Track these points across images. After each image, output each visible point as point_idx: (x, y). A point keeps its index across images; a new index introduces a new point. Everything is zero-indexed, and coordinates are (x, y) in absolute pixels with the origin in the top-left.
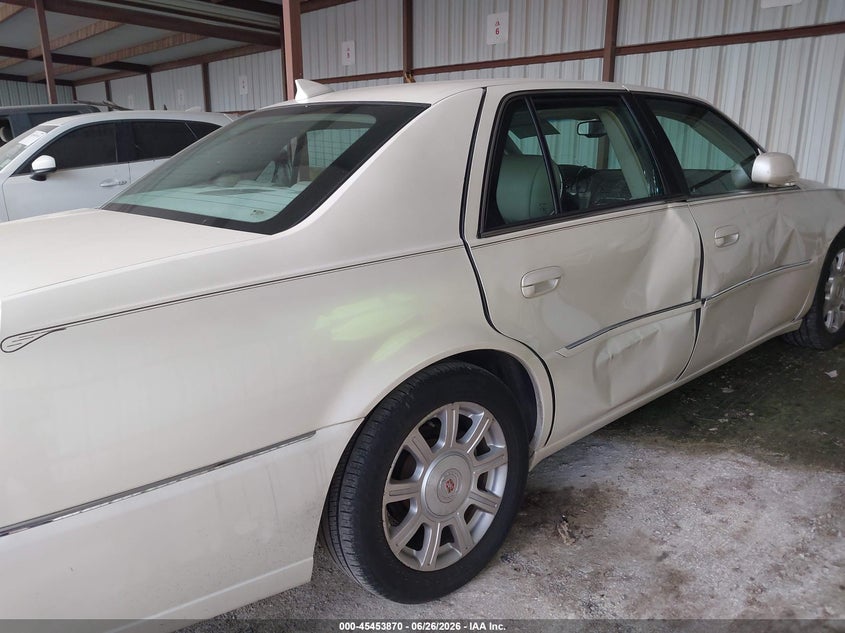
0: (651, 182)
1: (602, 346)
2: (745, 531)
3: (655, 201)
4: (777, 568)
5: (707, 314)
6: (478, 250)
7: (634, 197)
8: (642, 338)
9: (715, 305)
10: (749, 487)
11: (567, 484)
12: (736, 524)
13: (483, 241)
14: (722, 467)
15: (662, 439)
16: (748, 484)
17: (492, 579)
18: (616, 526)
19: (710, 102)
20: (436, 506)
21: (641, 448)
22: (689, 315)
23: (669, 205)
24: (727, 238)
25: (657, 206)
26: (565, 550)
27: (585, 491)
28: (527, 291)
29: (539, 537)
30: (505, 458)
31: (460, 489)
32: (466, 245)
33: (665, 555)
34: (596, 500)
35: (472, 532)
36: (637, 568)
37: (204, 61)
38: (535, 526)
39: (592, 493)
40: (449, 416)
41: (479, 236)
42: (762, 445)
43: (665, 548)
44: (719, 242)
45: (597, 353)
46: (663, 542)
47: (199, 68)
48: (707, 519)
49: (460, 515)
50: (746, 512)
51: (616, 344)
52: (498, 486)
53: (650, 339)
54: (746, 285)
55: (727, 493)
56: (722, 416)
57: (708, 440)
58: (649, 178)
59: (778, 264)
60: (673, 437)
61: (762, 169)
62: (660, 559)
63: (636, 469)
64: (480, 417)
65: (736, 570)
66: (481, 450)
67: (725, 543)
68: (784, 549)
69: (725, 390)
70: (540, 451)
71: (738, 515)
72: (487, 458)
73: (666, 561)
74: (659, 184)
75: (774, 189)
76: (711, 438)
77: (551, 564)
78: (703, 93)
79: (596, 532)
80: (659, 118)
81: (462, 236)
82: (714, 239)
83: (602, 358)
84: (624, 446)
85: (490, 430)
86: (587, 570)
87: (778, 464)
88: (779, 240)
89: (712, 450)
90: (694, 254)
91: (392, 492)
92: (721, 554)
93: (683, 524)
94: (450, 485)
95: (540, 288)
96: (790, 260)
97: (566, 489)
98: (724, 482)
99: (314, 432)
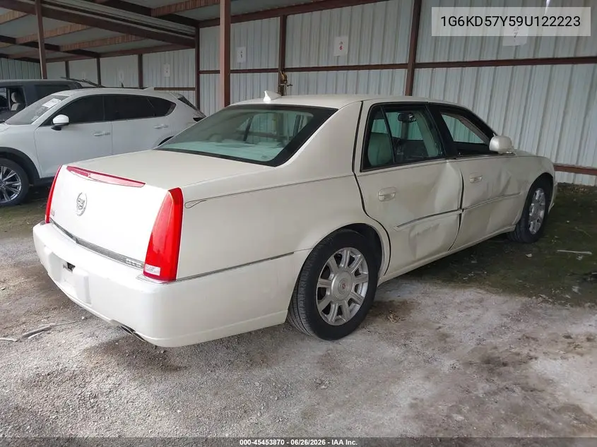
0: (439, 148)
1: (413, 228)
2: (478, 319)
3: (441, 158)
4: (491, 333)
5: (465, 217)
6: (361, 178)
7: (430, 156)
8: (432, 226)
9: (470, 212)
10: (481, 302)
11: (391, 299)
12: (473, 317)
13: (363, 173)
14: (469, 294)
15: (440, 282)
16: (481, 301)
17: (358, 335)
18: (415, 316)
19: (470, 108)
20: (338, 295)
21: (428, 285)
22: (456, 216)
23: (447, 161)
24: (476, 179)
25: (441, 161)
26: (392, 324)
27: (401, 302)
28: (381, 198)
29: (379, 320)
30: (367, 279)
31: (348, 288)
32: (355, 175)
33: (440, 328)
34: (406, 307)
35: (351, 311)
36: (426, 332)
37: (140, 53)
38: (376, 316)
39: (404, 303)
40: (346, 253)
41: (361, 171)
42: (489, 285)
43: (440, 325)
44: (472, 180)
45: (411, 231)
46: (439, 323)
47: (135, 57)
48: (460, 314)
49: (346, 302)
50: (479, 312)
51: (420, 227)
52: (363, 291)
53: (436, 227)
54: (486, 204)
55: (470, 304)
56: (471, 273)
57: (463, 283)
58: (438, 147)
59: (503, 195)
60: (443, 281)
61: (495, 144)
62: (438, 329)
63: (425, 294)
64: (358, 256)
65: (473, 333)
66: (357, 273)
67: (468, 324)
68: (495, 326)
69: (473, 262)
70: (382, 278)
71: (474, 313)
72: (360, 277)
73: (440, 330)
74: (443, 150)
75: (502, 155)
76: (464, 282)
77: (386, 330)
78: (466, 103)
79: (407, 318)
80: (443, 116)
81: (353, 170)
82: (469, 180)
83: (412, 234)
84: (419, 284)
85: (361, 265)
86: (403, 332)
87: (497, 293)
88: (503, 182)
89: (465, 287)
90: (459, 187)
91: (321, 283)
92: (466, 328)
93: (449, 316)
94: (344, 286)
95: (387, 197)
96: (509, 192)
97: (391, 301)
98: (469, 301)
99: (293, 253)
